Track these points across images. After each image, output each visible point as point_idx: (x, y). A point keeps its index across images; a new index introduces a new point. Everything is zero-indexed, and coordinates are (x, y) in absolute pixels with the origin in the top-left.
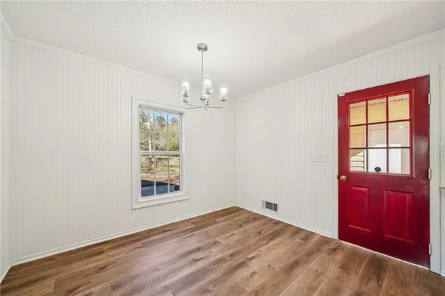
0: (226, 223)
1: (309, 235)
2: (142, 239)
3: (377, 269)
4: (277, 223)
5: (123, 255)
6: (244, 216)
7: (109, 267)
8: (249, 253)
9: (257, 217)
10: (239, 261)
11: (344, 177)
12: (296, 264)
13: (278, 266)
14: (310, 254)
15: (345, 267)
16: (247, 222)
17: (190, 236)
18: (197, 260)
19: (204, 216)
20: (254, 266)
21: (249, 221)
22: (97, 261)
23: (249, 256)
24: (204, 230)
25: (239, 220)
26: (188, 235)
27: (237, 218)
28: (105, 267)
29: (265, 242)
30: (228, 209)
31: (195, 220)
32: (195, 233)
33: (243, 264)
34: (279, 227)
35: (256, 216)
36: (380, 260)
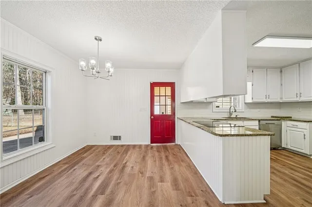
1: (140, 146)
3: (166, 148)
4: (122, 146)
8: (123, 161)
10: (121, 166)
11: (152, 117)
12: (144, 157)
13: (139, 160)
14: (146, 152)
15: (158, 151)
16: (106, 150)
18: (97, 177)
20: (130, 165)
23: (124, 162)
24: (80, 164)
25: (99, 151)
27: (97, 151)
29: (125, 155)
33: (124, 167)
34: (125, 147)
35: (108, 147)
36: (165, 146)
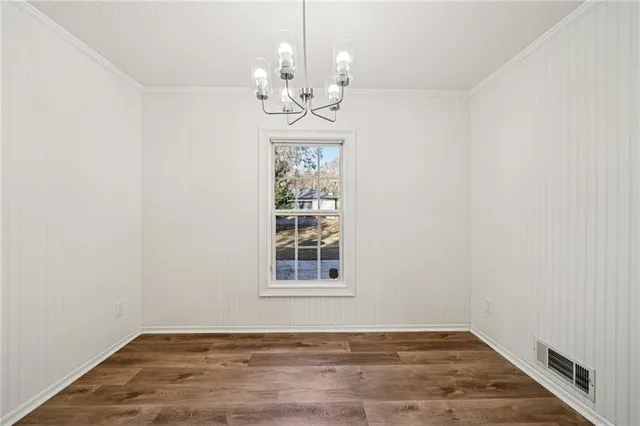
0: (417, 368)
2: (259, 347)
5: (218, 366)
6: (477, 366)
7: (190, 378)
9: (514, 383)
16: (475, 386)
17: (325, 371)
19: (383, 336)
21: (481, 388)
22: (189, 362)
24: (358, 368)
25: (454, 373)
26: (323, 367)
27: (453, 366)
28: (187, 375)
30: (444, 335)
31: (359, 339)
32: (338, 368)
35: (514, 379)
